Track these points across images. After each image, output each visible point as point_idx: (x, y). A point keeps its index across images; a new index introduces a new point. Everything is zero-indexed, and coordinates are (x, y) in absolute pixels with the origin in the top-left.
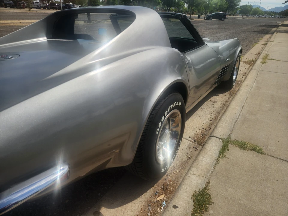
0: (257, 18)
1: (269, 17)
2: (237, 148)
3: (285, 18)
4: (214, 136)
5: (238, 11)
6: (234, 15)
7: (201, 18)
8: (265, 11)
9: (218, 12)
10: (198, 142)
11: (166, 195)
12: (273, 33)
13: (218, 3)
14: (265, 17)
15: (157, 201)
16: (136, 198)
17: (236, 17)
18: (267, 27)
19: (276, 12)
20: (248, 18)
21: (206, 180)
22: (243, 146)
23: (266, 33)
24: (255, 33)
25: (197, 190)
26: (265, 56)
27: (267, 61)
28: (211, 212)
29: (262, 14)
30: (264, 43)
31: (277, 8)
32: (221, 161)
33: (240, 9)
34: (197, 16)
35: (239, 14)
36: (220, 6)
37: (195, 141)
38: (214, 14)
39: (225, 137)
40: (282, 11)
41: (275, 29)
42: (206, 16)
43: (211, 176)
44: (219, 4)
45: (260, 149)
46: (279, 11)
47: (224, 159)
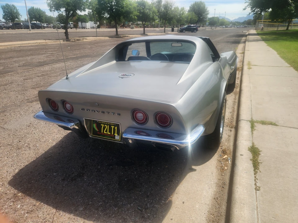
0: (225, 28)
1: (235, 27)
2: (260, 125)
3: (249, 27)
4: (242, 120)
5: (207, 23)
6: (203, 27)
7: (174, 31)
8: (230, 21)
9: (189, 25)
10: (230, 126)
11: (227, 155)
12: (245, 42)
13: (188, 16)
14: (231, 27)
15: (224, 159)
16: (210, 159)
17: (206, 29)
18: (237, 37)
19: (240, 22)
20: (216, 29)
21: (251, 142)
22: (263, 123)
23: (238, 42)
24: (229, 43)
25: (249, 147)
26: (248, 63)
27: (251, 67)
28: (262, 155)
29: (228, 25)
30: (241, 52)
31: (240, 18)
32: (254, 132)
33: (208, 21)
34: (171, 29)
35: (208, 25)
36: (191, 19)
37: (227, 126)
38: (187, 27)
39: (250, 119)
40: (245, 21)
41: (244, 38)
42: (179, 29)
43: (252, 140)
44: (189, 18)
45: (275, 123)
46: (242, 21)
47: (255, 131)
